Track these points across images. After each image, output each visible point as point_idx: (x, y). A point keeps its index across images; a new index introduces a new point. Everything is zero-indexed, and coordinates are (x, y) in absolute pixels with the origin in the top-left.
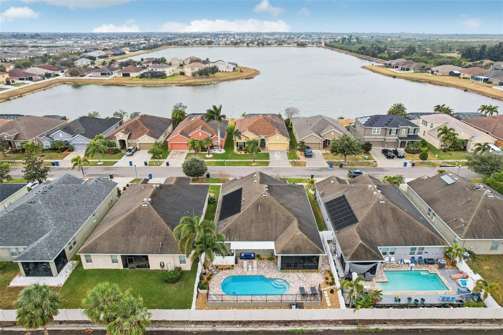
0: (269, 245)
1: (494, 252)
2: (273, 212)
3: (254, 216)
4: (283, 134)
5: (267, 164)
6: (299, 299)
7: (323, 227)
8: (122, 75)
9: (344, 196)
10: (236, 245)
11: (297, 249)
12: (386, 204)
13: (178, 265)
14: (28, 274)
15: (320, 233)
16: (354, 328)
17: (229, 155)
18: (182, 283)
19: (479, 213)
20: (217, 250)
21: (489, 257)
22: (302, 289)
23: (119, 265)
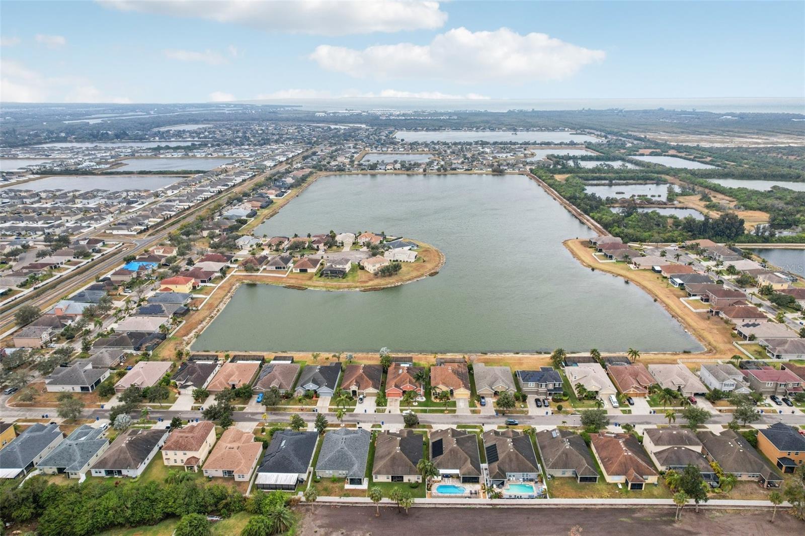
0: (457, 471)
1: (564, 476)
2: (459, 455)
3: (450, 457)
4: (466, 387)
5: (454, 411)
6: (469, 495)
7: (483, 462)
8: (298, 271)
9: (495, 445)
10: (442, 471)
11: (469, 474)
12: (514, 451)
13: (417, 480)
14: (351, 483)
15: (481, 465)
16: (491, 507)
17: (429, 403)
18: (419, 488)
19: (559, 456)
20: (435, 474)
21: (561, 478)
22: (471, 491)
23: (390, 480)
